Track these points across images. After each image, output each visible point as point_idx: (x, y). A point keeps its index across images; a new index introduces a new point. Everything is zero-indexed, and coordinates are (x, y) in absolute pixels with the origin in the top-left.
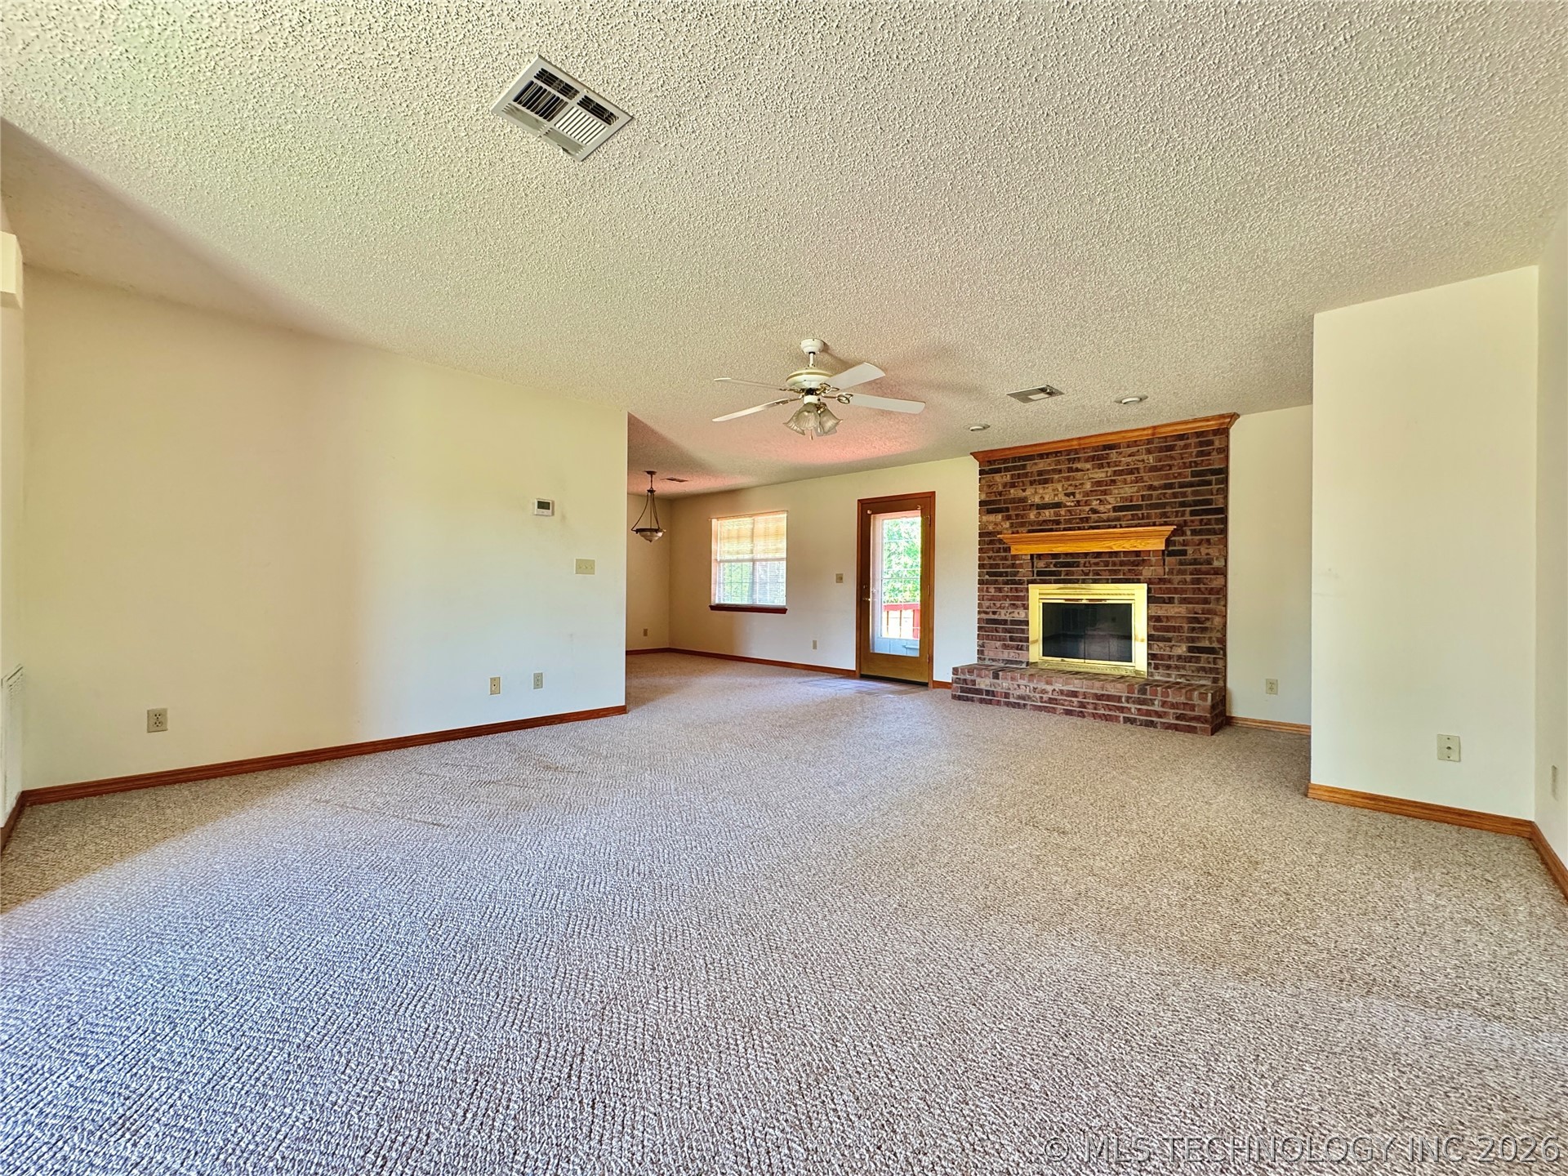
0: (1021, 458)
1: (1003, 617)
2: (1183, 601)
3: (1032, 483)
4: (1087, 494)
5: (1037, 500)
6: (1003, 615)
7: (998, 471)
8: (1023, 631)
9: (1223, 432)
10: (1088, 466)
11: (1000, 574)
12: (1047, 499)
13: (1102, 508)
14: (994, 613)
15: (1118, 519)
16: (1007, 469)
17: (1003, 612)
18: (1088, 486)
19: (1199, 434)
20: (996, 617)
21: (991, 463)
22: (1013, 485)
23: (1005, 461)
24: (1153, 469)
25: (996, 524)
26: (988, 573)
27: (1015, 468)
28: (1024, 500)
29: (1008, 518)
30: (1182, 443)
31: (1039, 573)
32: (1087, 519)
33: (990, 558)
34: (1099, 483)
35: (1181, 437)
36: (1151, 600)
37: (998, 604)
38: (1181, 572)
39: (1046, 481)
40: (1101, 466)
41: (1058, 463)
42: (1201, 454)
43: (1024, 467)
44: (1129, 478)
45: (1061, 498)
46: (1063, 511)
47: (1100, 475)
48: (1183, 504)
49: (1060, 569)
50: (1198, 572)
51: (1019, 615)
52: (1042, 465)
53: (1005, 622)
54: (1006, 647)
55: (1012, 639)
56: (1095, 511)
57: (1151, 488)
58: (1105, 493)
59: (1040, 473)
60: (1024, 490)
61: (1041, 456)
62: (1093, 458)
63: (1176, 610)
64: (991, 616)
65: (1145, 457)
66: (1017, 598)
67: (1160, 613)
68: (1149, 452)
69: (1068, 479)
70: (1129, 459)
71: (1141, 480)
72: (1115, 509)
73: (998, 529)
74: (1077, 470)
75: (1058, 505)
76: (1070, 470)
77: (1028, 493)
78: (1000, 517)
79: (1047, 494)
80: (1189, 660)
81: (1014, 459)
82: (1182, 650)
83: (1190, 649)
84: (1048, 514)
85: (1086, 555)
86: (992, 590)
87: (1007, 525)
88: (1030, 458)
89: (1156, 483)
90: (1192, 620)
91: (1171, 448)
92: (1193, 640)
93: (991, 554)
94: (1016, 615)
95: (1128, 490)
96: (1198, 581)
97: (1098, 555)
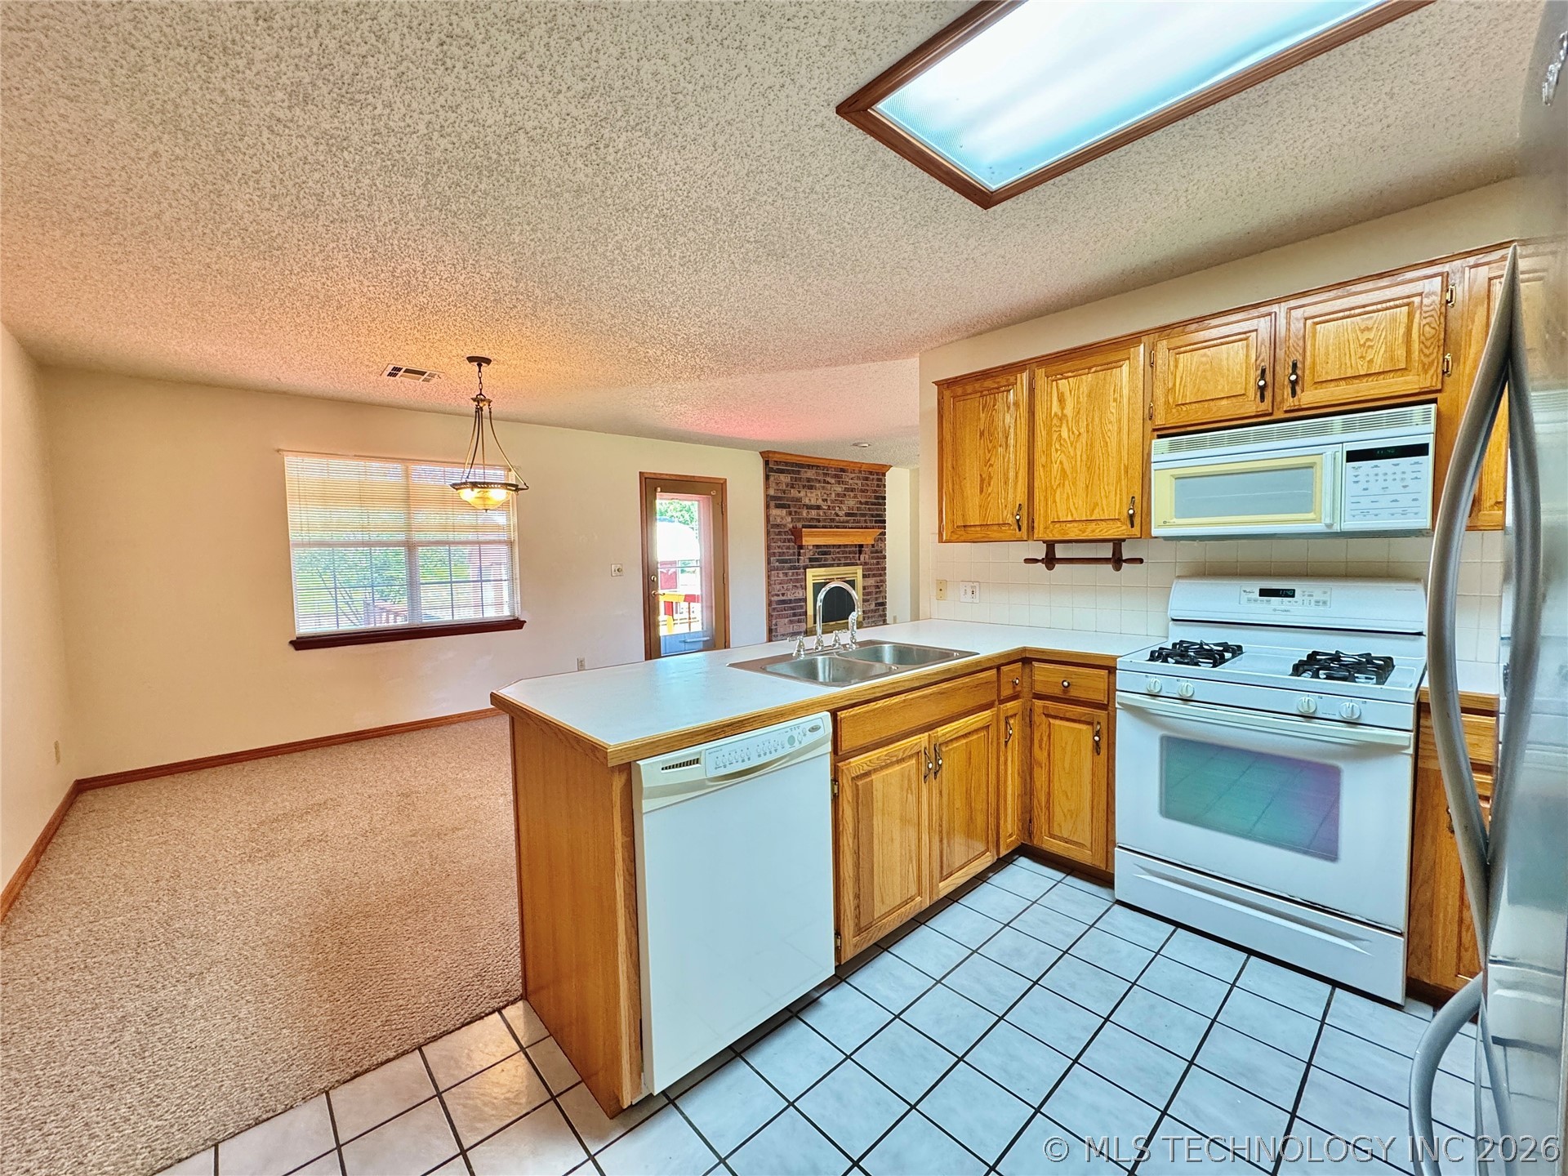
0: (797, 465)
1: (789, 598)
2: (874, 575)
3: (804, 487)
4: (832, 502)
5: (807, 502)
6: (789, 596)
7: (782, 471)
8: (801, 607)
9: (884, 475)
10: (833, 481)
11: (785, 561)
12: (813, 502)
13: (840, 513)
14: (783, 595)
15: (847, 522)
16: (788, 472)
17: (789, 593)
18: (833, 495)
19: (878, 474)
20: (784, 598)
21: (776, 464)
22: (792, 487)
23: (786, 464)
24: (862, 491)
25: (782, 518)
26: (778, 561)
27: (793, 472)
28: (799, 500)
29: (790, 513)
30: (871, 477)
31: (811, 560)
32: (832, 520)
33: (779, 547)
34: (838, 495)
35: (871, 473)
36: (864, 576)
37: (785, 586)
38: (872, 558)
39: (811, 488)
40: (839, 483)
41: (818, 474)
42: (878, 486)
43: (799, 472)
44: (852, 494)
45: (820, 502)
46: (821, 512)
47: (839, 489)
48: (872, 516)
49: (821, 557)
50: (878, 558)
51: (799, 594)
52: (810, 474)
53: (790, 601)
54: (791, 622)
55: (795, 615)
56: (837, 515)
57: (861, 503)
58: (841, 502)
59: (809, 480)
60: (799, 492)
61: (810, 467)
62: (836, 476)
63: (871, 581)
64: (781, 598)
65: (856, 481)
66: (797, 581)
67: (866, 584)
68: (858, 478)
69: (823, 488)
70: (851, 481)
71: (855, 497)
72: (848, 515)
73: (784, 522)
74: (828, 483)
75: (818, 507)
76: (825, 482)
77: (802, 494)
78: (784, 511)
79: (812, 497)
80: (875, 611)
81: (792, 465)
82: (873, 607)
83: (877, 604)
84: (814, 513)
85: (834, 546)
86: (781, 575)
87: (789, 519)
88: (802, 466)
89: (863, 500)
90: (878, 587)
91: (867, 479)
92: (877, 599)
93: (779, 544)
94: (796, 594)
95: (851, 503)
96: (878, 563)
97: (839, 546)
